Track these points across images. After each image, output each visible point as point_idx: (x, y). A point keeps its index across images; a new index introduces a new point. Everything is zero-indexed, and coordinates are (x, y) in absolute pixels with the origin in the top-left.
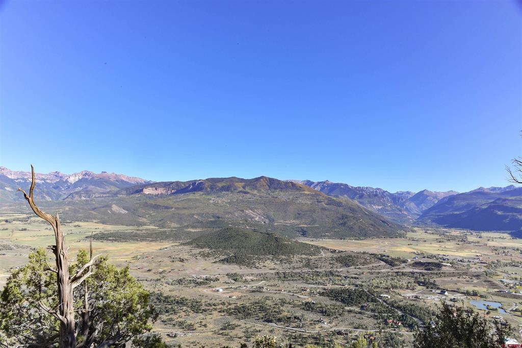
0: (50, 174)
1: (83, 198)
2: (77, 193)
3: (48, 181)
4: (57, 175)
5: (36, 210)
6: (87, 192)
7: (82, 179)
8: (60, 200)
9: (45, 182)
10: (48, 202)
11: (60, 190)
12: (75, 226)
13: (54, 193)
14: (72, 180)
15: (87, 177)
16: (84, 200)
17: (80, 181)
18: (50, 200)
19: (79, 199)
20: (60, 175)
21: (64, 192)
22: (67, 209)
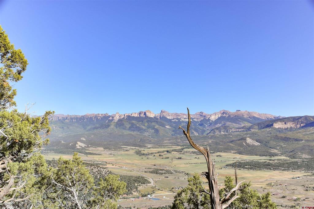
0: (196, 114)
1: (222, 133)
2: (217, 129)
3: (195, 120)
4: (201, 114)
5: (192, 144)
6: (226, 128)
7: (221, 117)
8: (205, 134)
9: (193, 120)
10: (196, 136)
11: (205, 127)
12: (217, 156)
13: (200, 129)
14: (213, 118)
15: (225, 115)
16: (223, 135)
17: (219, 118)
18: (197, 134)
19: (219, 134)
20: (204, 115)
21: (207, 128)
22: (210, 142)
